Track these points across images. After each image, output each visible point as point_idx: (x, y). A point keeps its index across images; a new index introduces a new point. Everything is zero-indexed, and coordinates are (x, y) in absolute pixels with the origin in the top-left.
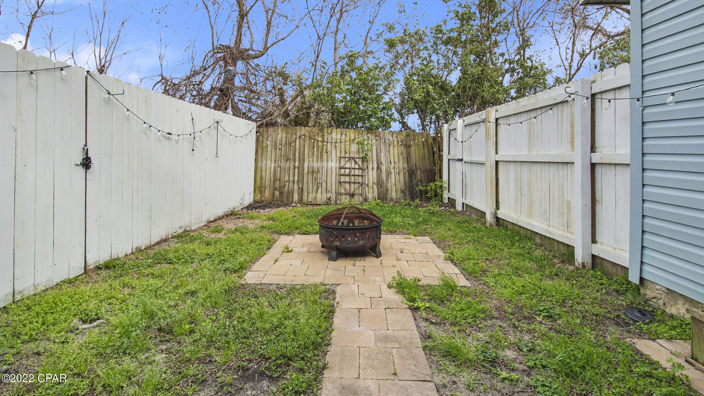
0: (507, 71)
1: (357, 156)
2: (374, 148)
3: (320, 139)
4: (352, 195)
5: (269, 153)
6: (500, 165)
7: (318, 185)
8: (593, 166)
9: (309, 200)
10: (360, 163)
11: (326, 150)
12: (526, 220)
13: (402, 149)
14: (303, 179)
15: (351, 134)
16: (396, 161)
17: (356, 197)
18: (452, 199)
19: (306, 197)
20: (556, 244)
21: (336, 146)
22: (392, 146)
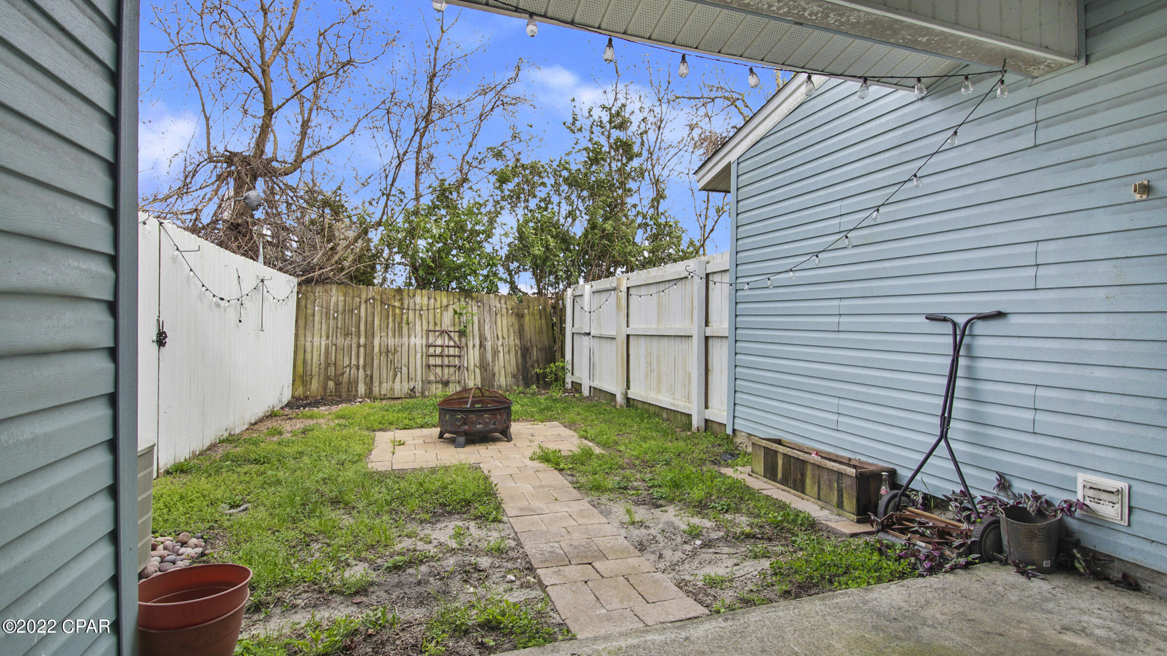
0: (640, 226)
1: (452, 329)
2: (476, 319)
3: (397, 304)
4: (446, 384)
5: (316, 324)
6: (631, 339)
7: (395, 371)
8: (707, 338)
9: (383, 393)
10: (456, 339)
11: (407, 321)
12: (655, 396)
13: (513, 319)
14: (373, 363)
15: (443, 298)
16: (506, 336)
17: (451, 385)
18: (576, 383)
19: (378, 388)
20: (679, 416)
21: (421, 315)
22: (499, 315)
